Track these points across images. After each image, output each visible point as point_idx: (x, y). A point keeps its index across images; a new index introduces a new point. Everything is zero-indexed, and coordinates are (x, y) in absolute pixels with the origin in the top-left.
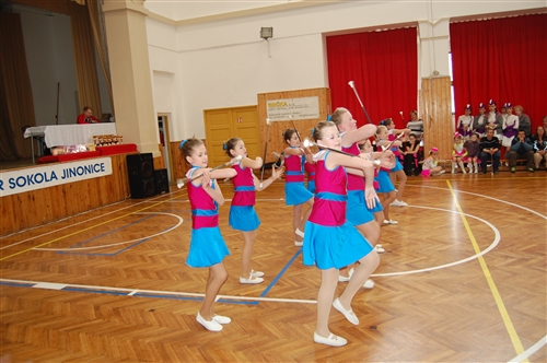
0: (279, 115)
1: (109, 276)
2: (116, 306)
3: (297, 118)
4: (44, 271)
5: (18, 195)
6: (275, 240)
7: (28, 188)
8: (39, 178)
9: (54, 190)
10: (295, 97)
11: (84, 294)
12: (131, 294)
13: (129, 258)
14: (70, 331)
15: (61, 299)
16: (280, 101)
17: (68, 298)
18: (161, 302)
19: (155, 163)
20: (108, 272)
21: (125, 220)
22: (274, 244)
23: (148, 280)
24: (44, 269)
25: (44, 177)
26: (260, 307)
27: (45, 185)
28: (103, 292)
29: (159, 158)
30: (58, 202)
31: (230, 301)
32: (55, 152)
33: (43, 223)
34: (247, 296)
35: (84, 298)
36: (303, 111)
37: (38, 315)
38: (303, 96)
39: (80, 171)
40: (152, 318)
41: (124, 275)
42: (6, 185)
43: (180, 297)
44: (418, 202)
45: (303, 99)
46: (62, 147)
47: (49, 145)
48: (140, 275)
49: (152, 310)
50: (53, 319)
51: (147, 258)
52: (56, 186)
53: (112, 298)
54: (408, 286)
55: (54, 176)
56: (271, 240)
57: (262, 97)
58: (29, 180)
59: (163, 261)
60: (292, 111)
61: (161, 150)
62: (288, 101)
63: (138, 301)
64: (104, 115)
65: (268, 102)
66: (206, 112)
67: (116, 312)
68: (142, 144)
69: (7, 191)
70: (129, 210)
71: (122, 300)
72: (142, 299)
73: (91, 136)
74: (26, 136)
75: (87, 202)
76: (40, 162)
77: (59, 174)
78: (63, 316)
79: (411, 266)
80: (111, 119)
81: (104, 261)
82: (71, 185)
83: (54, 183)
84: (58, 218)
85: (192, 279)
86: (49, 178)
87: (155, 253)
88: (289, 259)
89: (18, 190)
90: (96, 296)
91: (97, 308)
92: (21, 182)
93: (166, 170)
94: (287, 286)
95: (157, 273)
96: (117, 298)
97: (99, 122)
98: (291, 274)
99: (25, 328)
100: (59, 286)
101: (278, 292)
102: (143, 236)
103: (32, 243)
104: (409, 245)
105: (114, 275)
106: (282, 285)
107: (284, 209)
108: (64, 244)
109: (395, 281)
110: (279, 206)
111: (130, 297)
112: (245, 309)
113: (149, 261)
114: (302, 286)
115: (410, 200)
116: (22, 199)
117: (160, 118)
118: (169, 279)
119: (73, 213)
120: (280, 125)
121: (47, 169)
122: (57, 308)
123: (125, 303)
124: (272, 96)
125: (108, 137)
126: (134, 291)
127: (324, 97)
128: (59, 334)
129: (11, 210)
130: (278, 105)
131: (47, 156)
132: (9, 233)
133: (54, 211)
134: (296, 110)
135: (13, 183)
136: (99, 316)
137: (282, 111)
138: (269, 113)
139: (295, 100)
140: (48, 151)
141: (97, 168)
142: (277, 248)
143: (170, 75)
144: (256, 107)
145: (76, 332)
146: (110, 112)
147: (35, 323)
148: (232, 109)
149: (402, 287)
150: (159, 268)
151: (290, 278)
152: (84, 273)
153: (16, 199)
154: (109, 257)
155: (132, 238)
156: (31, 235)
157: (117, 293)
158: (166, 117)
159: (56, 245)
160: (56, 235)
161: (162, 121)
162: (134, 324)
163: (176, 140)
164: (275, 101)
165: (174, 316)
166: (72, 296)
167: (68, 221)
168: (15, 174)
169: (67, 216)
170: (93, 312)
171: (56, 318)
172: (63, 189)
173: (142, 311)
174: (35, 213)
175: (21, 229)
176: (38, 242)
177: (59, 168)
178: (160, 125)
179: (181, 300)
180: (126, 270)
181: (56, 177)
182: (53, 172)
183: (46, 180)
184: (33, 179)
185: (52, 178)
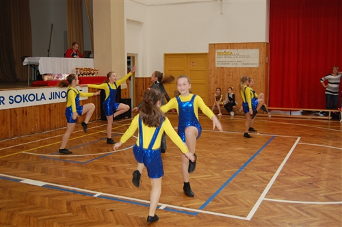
0: (225, 62)
1: (80, 179)
2: (83, 204)
3: (240, 65)
4: (30, 170)
5: (15, 110)
6: (214, 164)
7: (22, 105)
8: (32, 98)
9: (42, 108)
10: (240, 48)
11: (59, 192)
12: (96, 196)
13: (96, 167)
14: (46, 219)
15: (41, 193)
16: (227, 51)
17: (47, 194)
18: (120, 204)
19: (122, 92)
20: (79, 177)
21: (95, 136)
22: (214, 167)
23: (109, 186)
24: (30, 169)
25: (36, 97)
26: (198, 217)
27: (36, 103)
28: (75, 192)
29: (126, 89)
30: (45, 118)
31: (174, 210)
32: (46, 78)
33: (32, 133)
34: (188, 207)
35: (59, 195)
36: (246, 60)
37: (23, 204)
38: (246, 48)
39: (63, 95)
40: (111, 216)
41: (91, 180)
42: (7, 101)
43: (135, 202)
44: (337, 145)
45: (246, 50)
46: (51, 75)
47: (42, 73)
48: (104, 181)
49: (111, 211)
50: (34, 209)
51: (110, 169)
52: (44, 105)
53: (81, 197)
54: (325, 214)
55: (43, 97)
56: (211, 164)
57: (213, 47)
58: (24, 98)
59: (123, 172)
60: (236, 59)
61: (127, 84)
62: (234, 51)
63: (101, 202)
64: (85, 52)
65: (217, 51)
66: (166, 55)
67: (83, 208)
69: (7, 106)
70: (99, 129)
71: (88, 199)
72: (104, 201)
73: (74, 68)
74: (24, 64)
76: (33, 85)
77: (48, 96)
78: (42, 207)
79: (328, 198)
80: (91, 56)
81: (76, 167)
82: (56, 105)
83: (43, 102)
84: (43, 129)
85: (144, 189)
86: (39, 98)
87: (117, 165)
88: (225, 181)
89: (15, 105)
90: (68, 194)
91: (69, 204)
92: (18, 99)
93: (130, 99)
94: (222, 203)
95: (117, 181)
96: (85, 198)
97: (81, 57)
98: (226, 194)
99: (13, 214)
100: (40, 184)
101: (214, 207)
102: (108, 151)
103: (22, 148)
104: (327, 179)
105: (84, 179)
106: (218, 201)
107: (223, 140)
108: (47, 151)
109: (314, 209)
110: (220, 137)
111: (95, 198)
112: (187, 217)
113: (112, 171)
114: (235, 204)
115: (331, 142)
116: (18, 113)
117: (129, 58)
118: (127, 187)
119: (55, 128)
120: (226, 71)
121: (38, 91)
122: (38, 201)
123: (91, 202)
124: (221, 46)
125: (87, 69)
126: (98, 194)
127: (264, 50)
128: (38, 221)
129: (9, 120)
130: (225, 54)
131: (39, 81)
132: (5, 138)
133: (40, 124)
134: (239, 59)
135: (12, 100)
136: (70, 210)
137: (228, 59)
138: (217, 60)
139: (239, 50)
140: (40, 77)
142: (216, 171)
143: (139, 23)
144: (207, 53)
145: (51, 221)
146: (90, 50)
147: (20, 210)
148: (187, 55)
149: (320, 214)
150: (120, 177)
151: (226, 197)
152: (60, 175)
153: (13, 112)
154: (80, 165)
155: (100, 151)
156: (22, 141)
157: (84, 194)
158: (134, 57)
159: (40, 151)
160: (41, 144)
161: (131, 60)
162: (97, 220)
163: (140, 76)
164: (223, 51)
165: (128, 217)
166: (49, 193)
167: (50, 133)
168: (14, 93)
169: (51, 129)
170: (65, 206)
171: (37, 208)
172: (49, 108)
173: (103, 210)
174: (27, 125)
175: (15, 136)
176: (27, 148)
177: (48, 91)
178: (129, 63)
179: (135, 205)
180: (93, 176)
181: (44, 98)
182: (43, 94)
183: (37, 100)
184: (27, 98)
185: (42, 98)
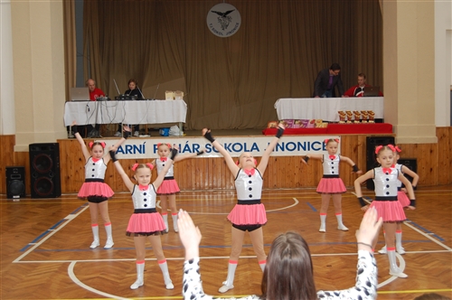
5: (213, 159)
8: (237, 148)
25: (243, 147)
39: (291, 147)
55: (255, 147)
68: (398, 125)
75: (296, 180)
86: (249, 148)
89: (213, 155)
116: (217, 163)
135: (209, 149)
141: (316, 146)
153: (211, 161)
177: (263, 141)
181: (257, 149)
182: (255, 144)
183: (245, 150)
184: (231, 148)
185: (253, 149)
